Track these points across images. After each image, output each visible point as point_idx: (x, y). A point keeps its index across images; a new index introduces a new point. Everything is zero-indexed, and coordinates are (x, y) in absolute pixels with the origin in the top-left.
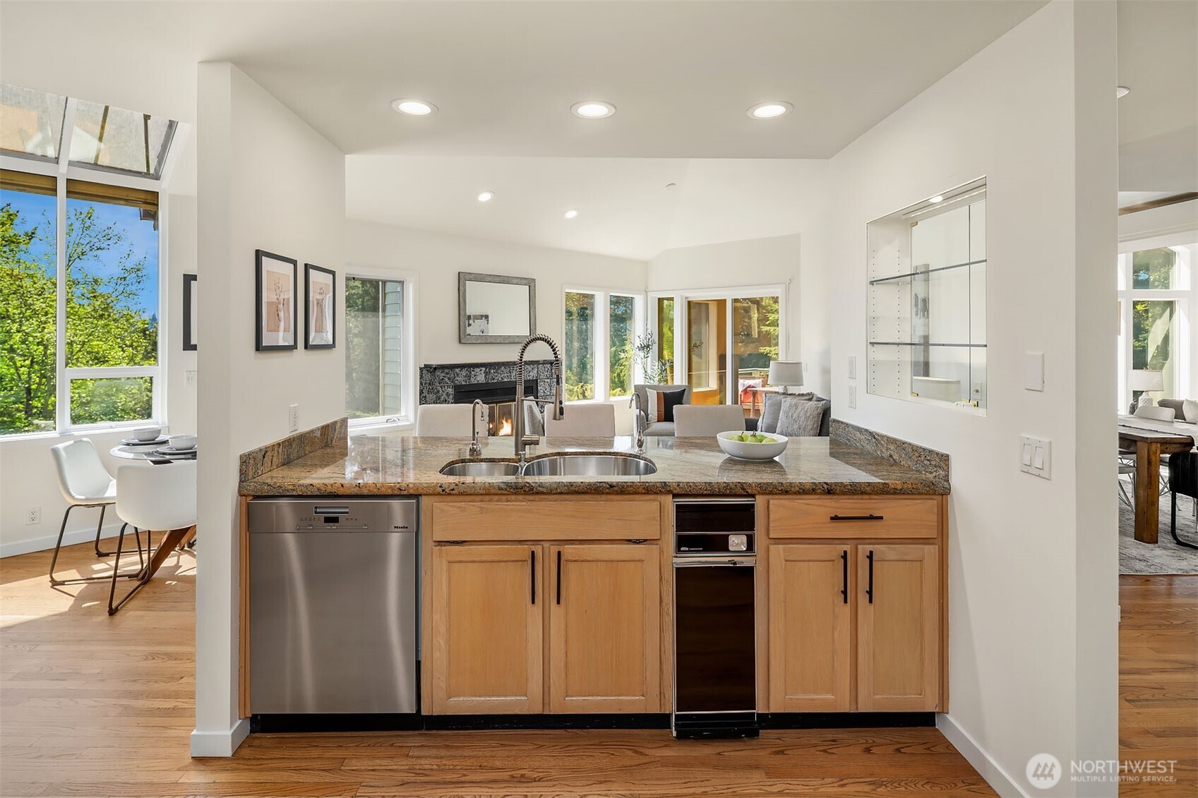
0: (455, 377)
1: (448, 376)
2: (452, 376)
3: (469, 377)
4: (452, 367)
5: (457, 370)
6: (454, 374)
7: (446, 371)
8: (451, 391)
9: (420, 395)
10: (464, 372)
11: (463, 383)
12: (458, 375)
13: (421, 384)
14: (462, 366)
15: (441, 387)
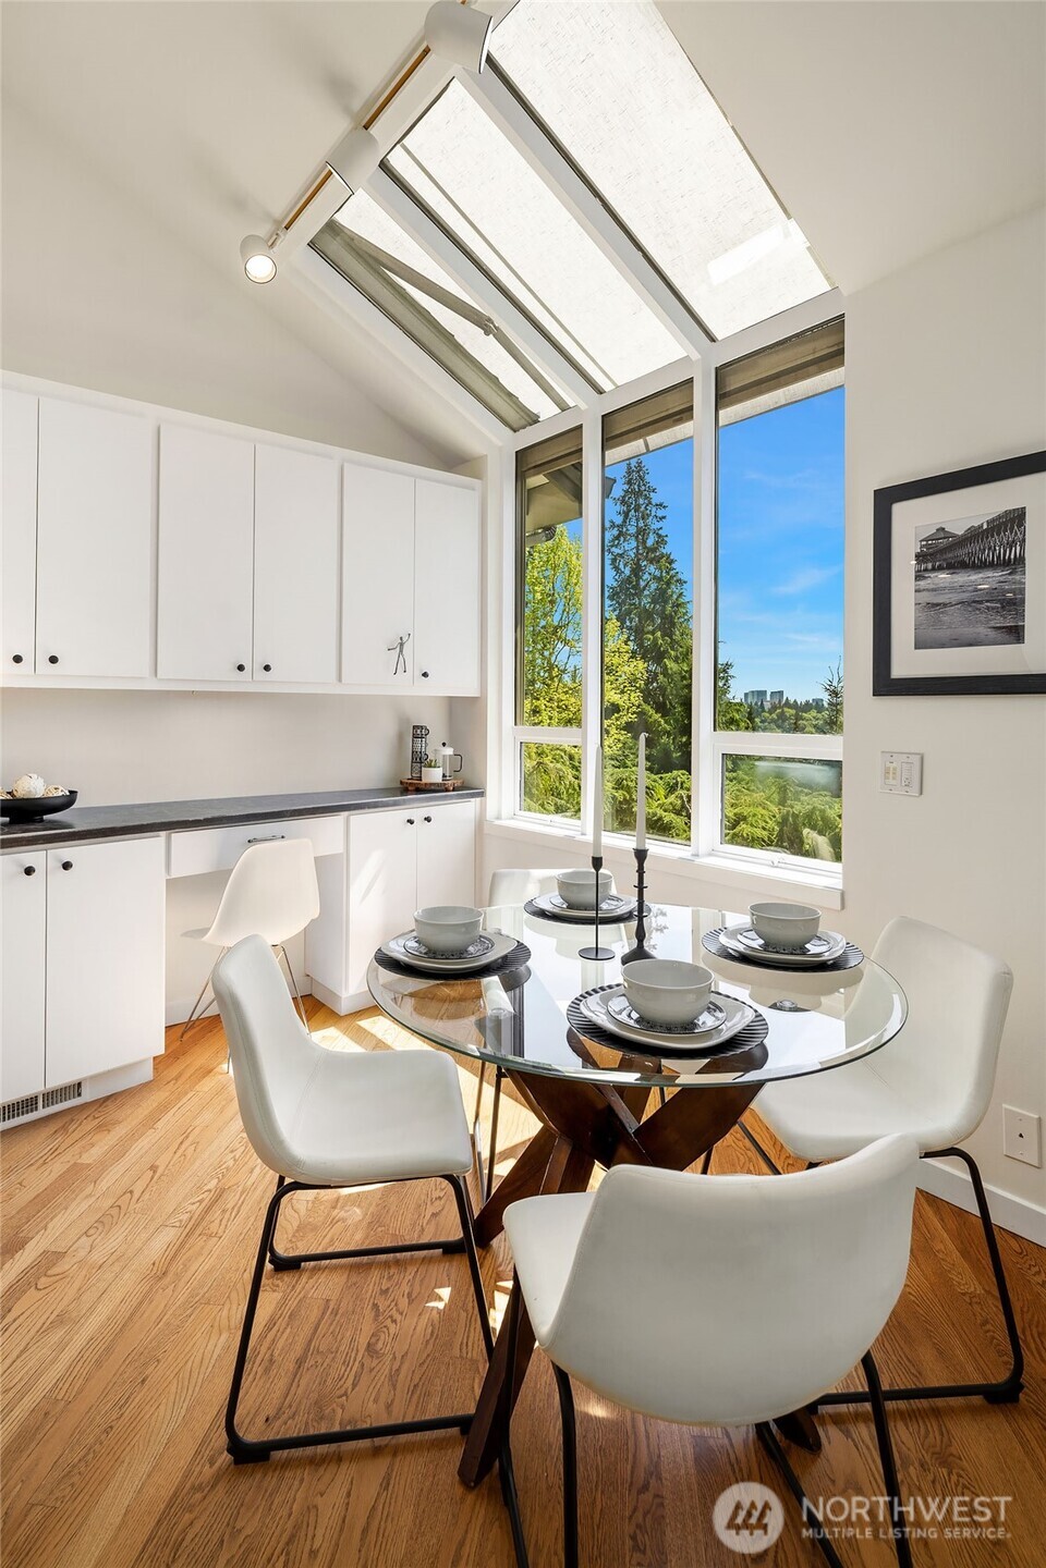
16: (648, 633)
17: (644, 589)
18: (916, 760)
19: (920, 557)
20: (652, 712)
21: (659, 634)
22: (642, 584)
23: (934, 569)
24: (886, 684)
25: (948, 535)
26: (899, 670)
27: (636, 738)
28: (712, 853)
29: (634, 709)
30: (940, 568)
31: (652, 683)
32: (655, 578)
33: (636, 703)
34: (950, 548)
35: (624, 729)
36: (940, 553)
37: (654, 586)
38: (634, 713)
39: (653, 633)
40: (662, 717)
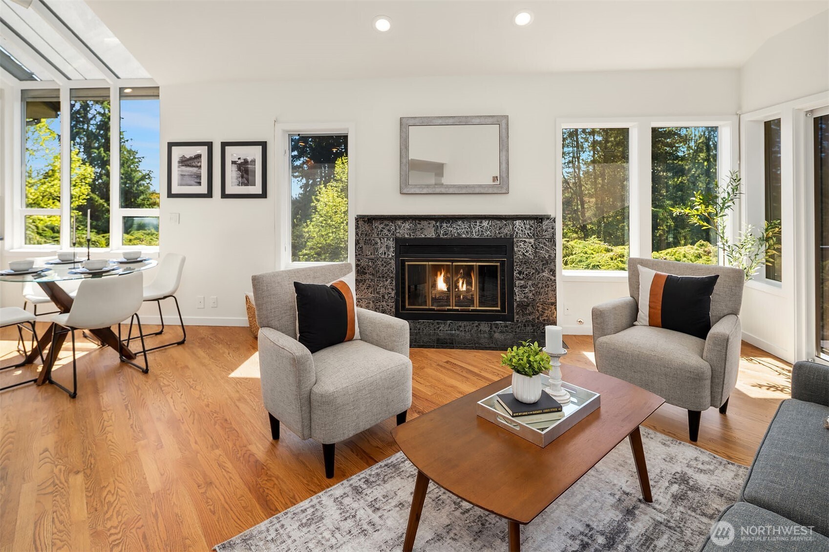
0: (396, 229)
1: (388, 228)
2: (393, 227)
3: (414, 231)
4: (393, 219)
5: (399, 222)
6: (395, 226)
7: (386, 222)
8: (391, 244)
9: (356, 245)
10: (407, 225)
11: (406, 236)
12: (400, 227)
13: (357, 234)
14: (404, 218)
15: (380, 239)
16: (95, 148)
17: (91, 119)
18: (178, 215)
19: (179, 162)
20: (97, 198)
21: (102, 149)
22: (90, 116)
23: (182, 166)
24: (170, 195)
25: (185, 158)
26: (173, 192)
27: (85, 215)
28: (118, 249)
29: (84, 196)
30: (183, 166)
31: (98, 180)
32: (99, 113)
33: (86, 193)
34: (186, 161)
35: (76, 209)
36: (185, 162)
37: (99, 118)
38: (84, 199)
39: (98, 148)
40: (105, 202)
